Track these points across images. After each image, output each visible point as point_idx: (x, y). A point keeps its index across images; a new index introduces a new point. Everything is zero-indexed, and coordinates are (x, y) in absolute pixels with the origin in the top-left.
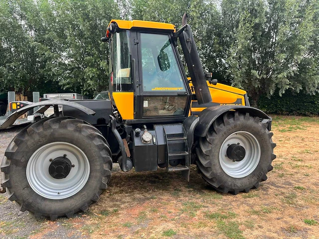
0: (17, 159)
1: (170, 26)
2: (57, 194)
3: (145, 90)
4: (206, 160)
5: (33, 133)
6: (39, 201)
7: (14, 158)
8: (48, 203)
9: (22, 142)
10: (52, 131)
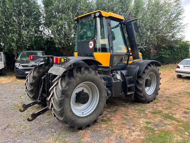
0: (68, 93)
1: (122, 17)
2: (82, 114)
3: (114, 52)
4: (141, 87)
5: (76, 77)
6: (77, 119)
7: (67, 93)
8: (81, 119)
9: (71, 82)
10: (85, 75)
